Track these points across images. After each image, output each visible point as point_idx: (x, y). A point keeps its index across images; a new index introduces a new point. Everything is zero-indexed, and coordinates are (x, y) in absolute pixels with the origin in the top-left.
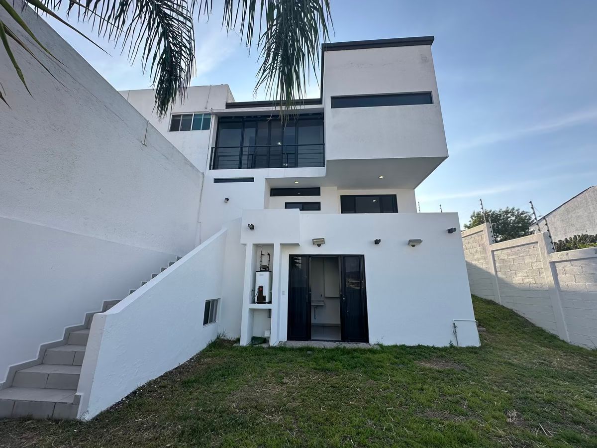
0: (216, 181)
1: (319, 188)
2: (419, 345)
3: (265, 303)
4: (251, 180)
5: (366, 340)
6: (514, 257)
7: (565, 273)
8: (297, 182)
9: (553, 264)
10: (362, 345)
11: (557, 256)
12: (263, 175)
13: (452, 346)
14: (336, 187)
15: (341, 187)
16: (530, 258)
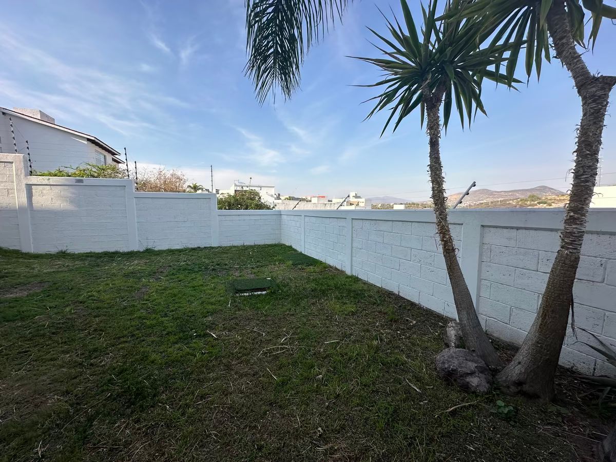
7: (42, 195)
9: (29, 187)
11: (35, 180)
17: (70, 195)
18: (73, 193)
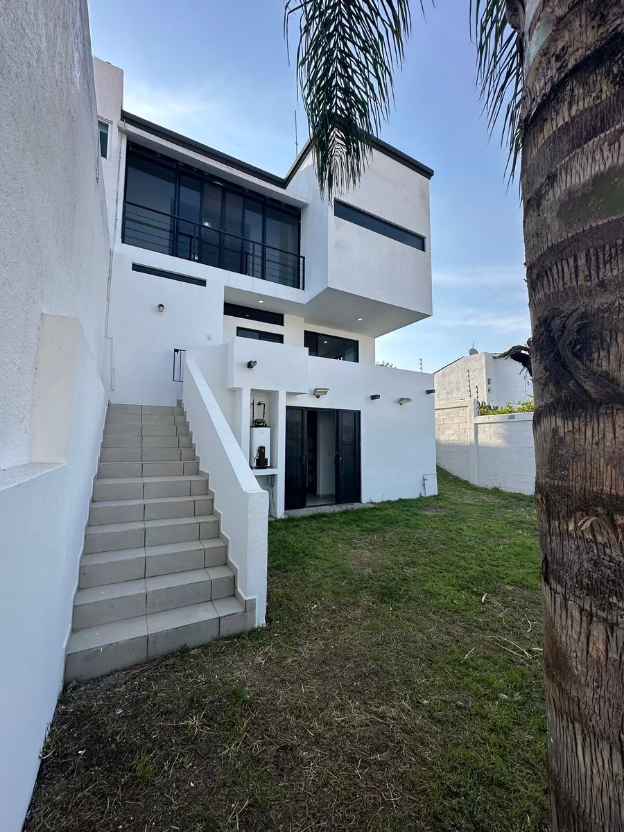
0: (137, 267)
1: (282, 316)
2: (400, 499)
3: (266, 468)
4: (202, 283)
5: (359, 500)
6: (445, 417)
7: (484, 432)
8: (261, 302)
9: (476, 425)
10: (356, 506)
11: (480, 419)
12: (221, 280)
13: (421, 496)
14: (303, 319)
15: (309, 320)
16: (459, 419)
17: (504, 432)
18: (506, 430)
